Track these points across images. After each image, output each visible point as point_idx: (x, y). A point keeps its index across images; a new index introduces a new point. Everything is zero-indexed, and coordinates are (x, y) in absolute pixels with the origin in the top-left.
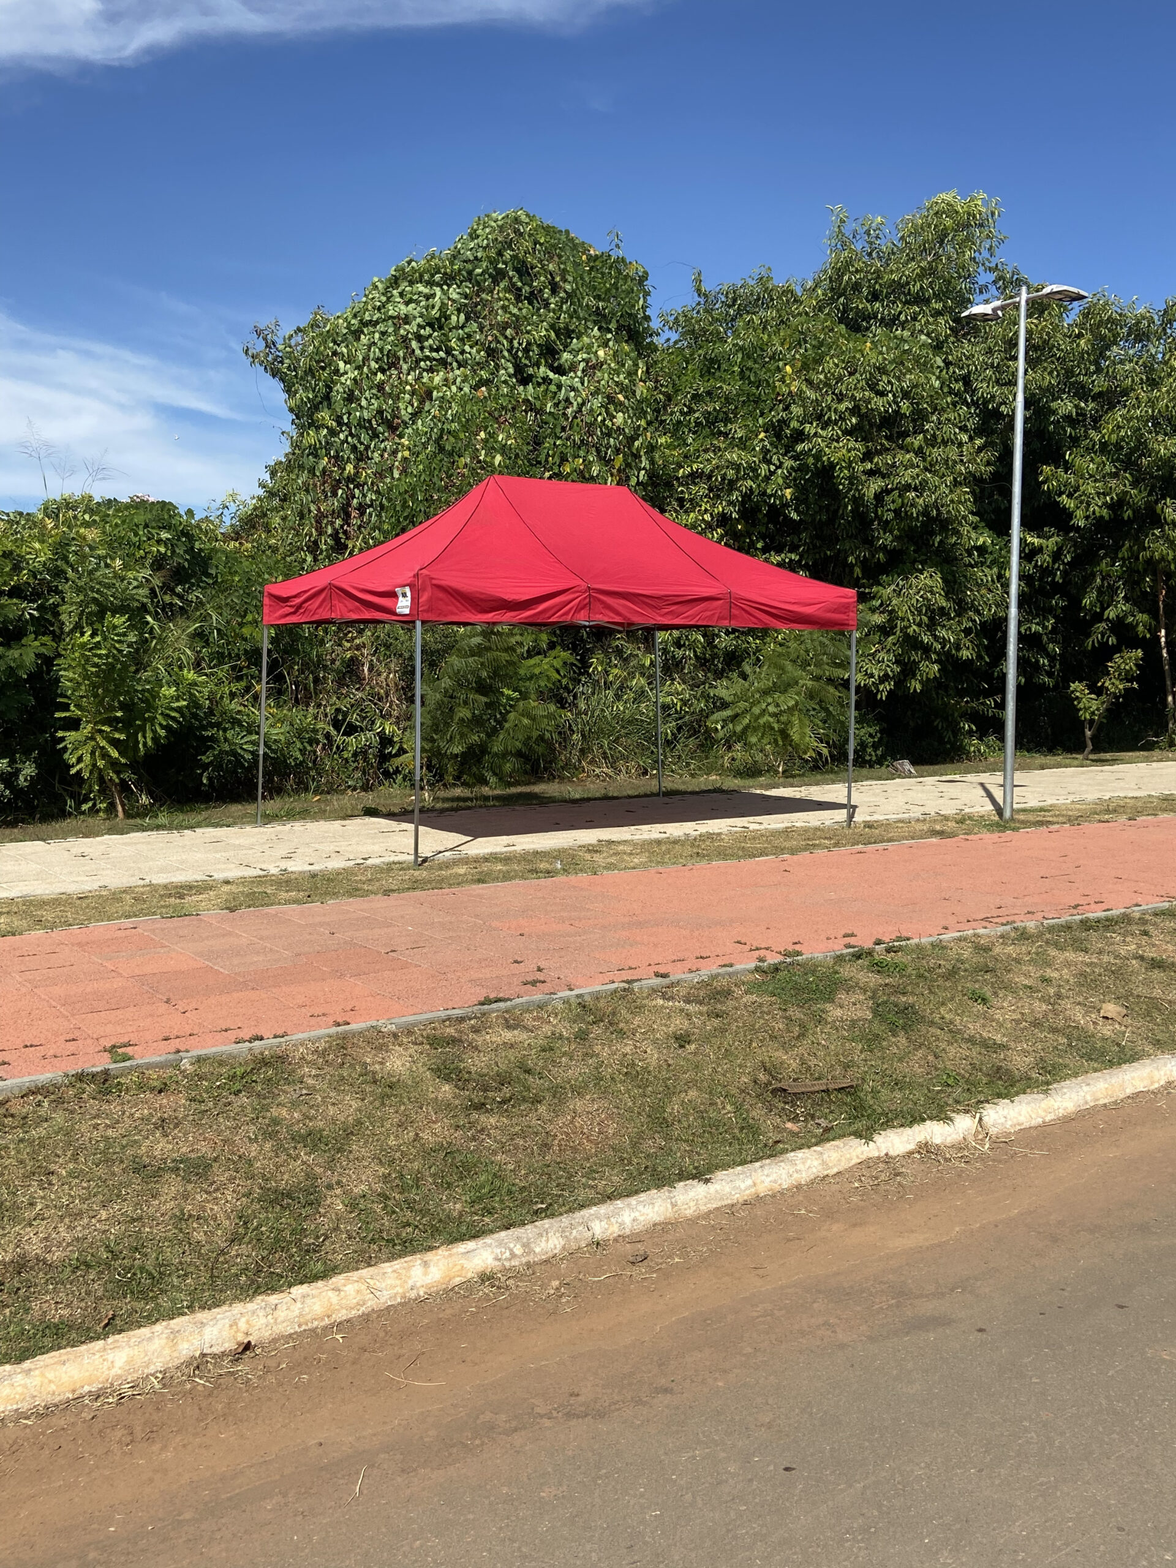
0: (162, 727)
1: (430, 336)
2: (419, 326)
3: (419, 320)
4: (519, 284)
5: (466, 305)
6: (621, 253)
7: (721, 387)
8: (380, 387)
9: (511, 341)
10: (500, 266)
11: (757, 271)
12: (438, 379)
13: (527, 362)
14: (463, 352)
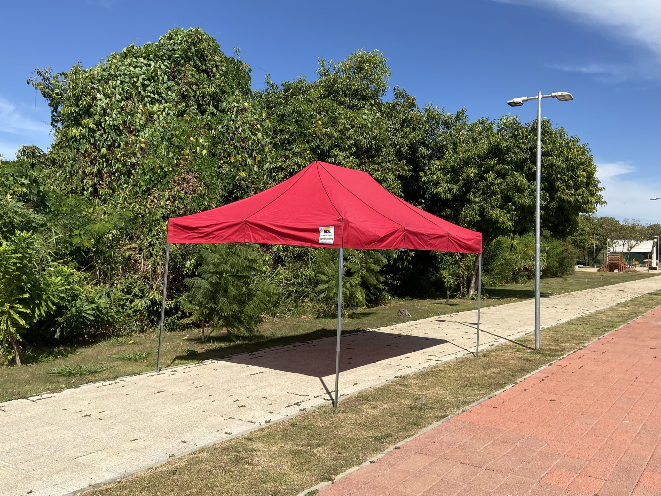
0: (53, 303)
1: (149, 85)
2: (143, 79)
3: (143, 76)
4: (200, 64)
5: (168, 72)
6: (239, 58)
7: (289, 128)
8: (122, 108)
9: (195, 92)
10: (189, 54)
11: (299, 77)
12: (155, 108)
13: (204, 103)
14: (167, 95)
